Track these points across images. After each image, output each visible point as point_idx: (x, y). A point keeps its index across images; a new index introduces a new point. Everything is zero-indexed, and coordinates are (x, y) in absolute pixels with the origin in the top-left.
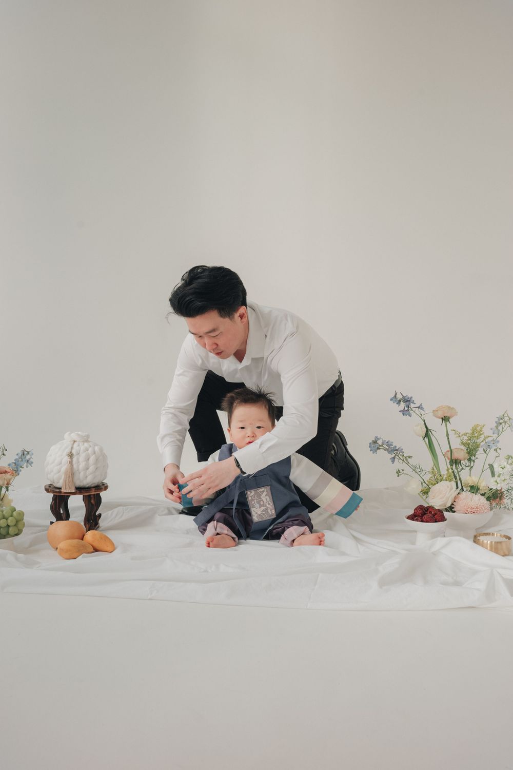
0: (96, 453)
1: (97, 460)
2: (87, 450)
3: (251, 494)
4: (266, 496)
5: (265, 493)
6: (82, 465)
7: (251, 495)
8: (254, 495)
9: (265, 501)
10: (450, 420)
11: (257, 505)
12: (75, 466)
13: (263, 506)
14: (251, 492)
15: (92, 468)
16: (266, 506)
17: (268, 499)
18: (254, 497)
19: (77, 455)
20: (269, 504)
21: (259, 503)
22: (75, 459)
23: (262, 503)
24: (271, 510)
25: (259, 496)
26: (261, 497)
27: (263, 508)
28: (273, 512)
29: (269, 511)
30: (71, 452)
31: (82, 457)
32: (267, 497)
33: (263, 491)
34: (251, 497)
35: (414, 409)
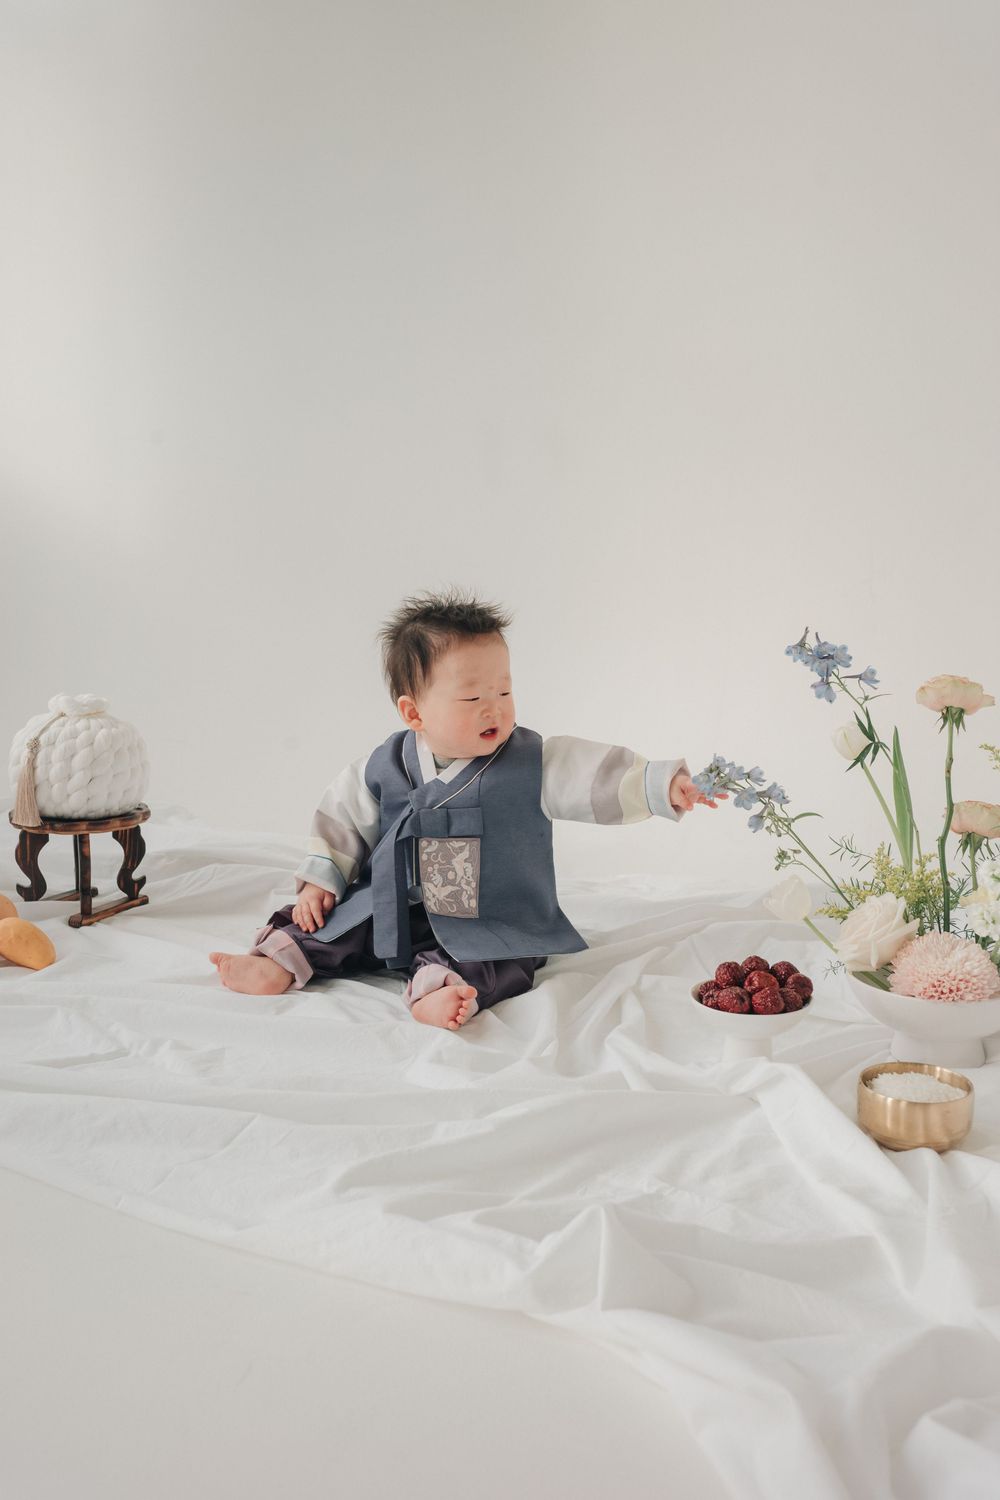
0: (95, 744)
1: (94, 761)
2: (74, 735)
3: (429, 848)
4: (466, 861)
5: (466, 854)
6: (55, 770)
7: (428, 850)
8: (436, 851)
9: (460, 873)
10: (966, 717)
11: (438, 879)
12: (38, 771)
13: (452, 883)
14: (430, 843)
15: (78, 778)
16: (459, 885)
17: (470, 871)
18: (436, 857)
19: (48, 745)
20: (468, 883)
21: (443, 873)
22: (41, 756)
23: (451, 875)
24: (470, 898)
25: (449, 858)
26: (455, 862)
27: (450, 889)
28: (474, 903)
29: (464, 898)
30: (36, 739)
31: (56, 753)
32: (469, 865)
33: (461, 849)
34: (429, 854)
35: (847, 682)
